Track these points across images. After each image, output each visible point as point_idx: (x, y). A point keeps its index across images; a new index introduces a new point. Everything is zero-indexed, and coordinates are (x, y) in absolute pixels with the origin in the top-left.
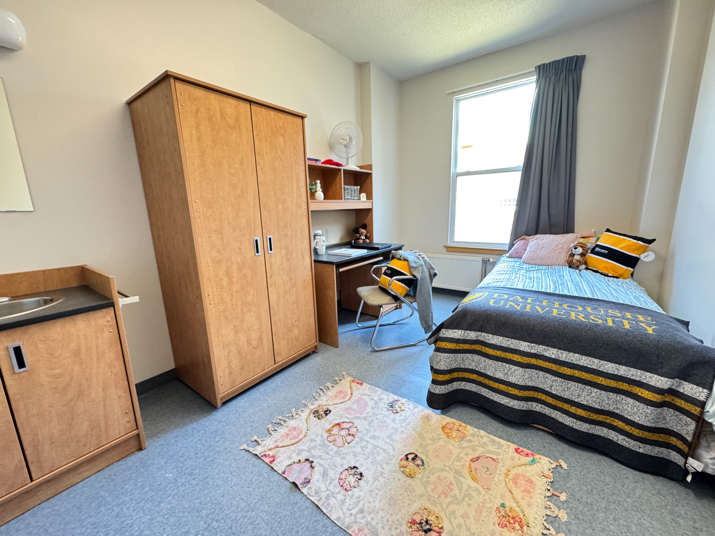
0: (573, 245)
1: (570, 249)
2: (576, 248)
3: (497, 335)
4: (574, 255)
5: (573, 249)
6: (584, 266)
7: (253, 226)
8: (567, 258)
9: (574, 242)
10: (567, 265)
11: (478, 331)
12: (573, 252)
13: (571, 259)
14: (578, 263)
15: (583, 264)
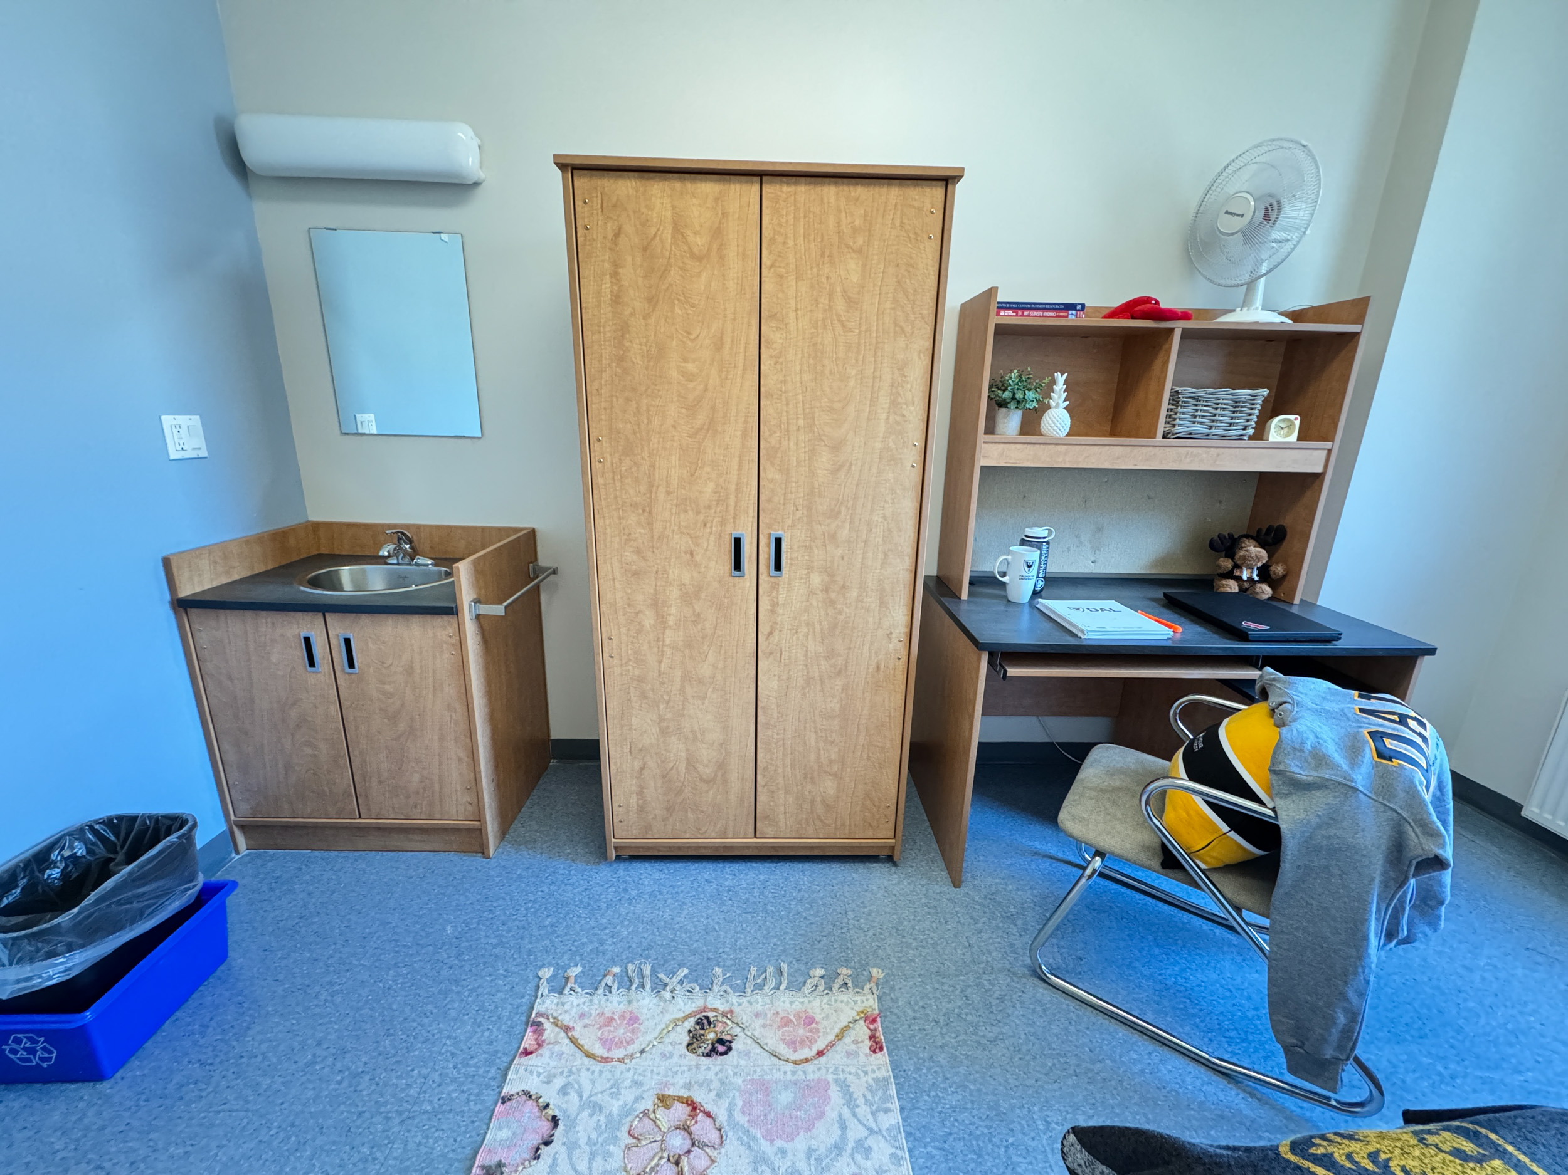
7: (732, 503)
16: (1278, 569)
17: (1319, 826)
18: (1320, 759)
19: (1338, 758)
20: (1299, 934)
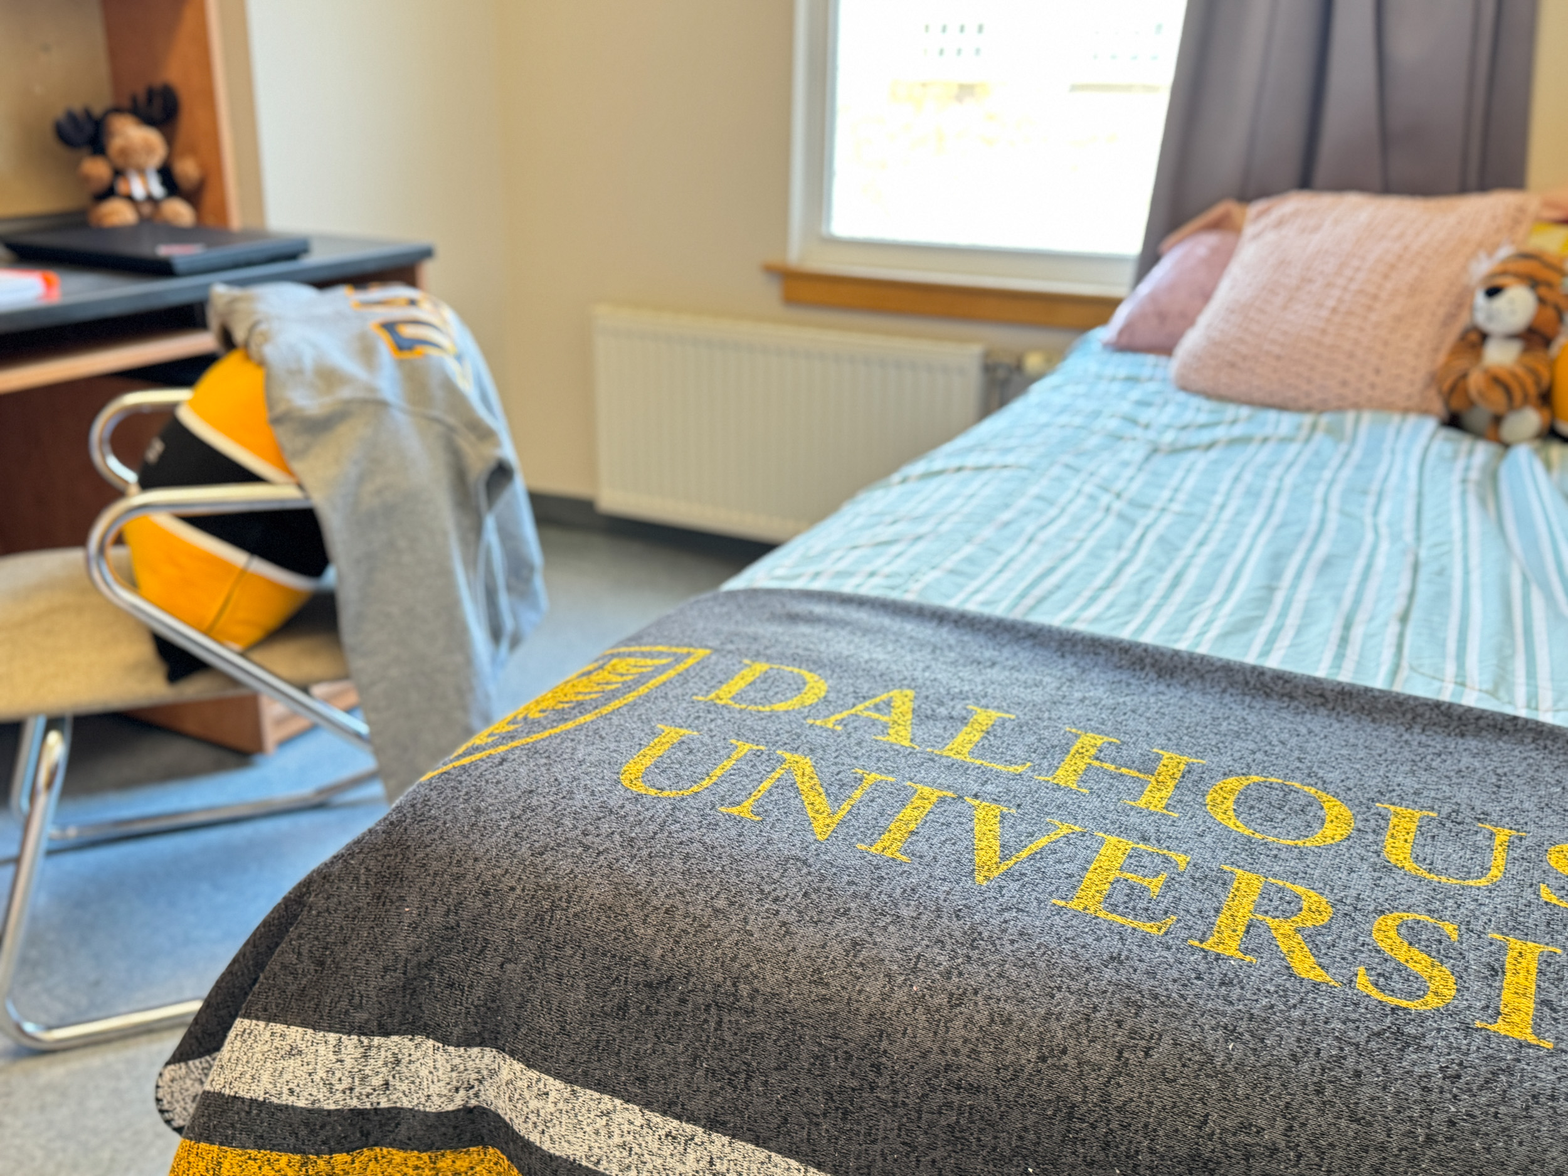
0: (1482, 267)
1: (1462, 301)
2: (1493, 292)
3: (601, 1086)
4: (1484, 337)
5: (1480, 299)
6: (1530, 420)
8: (1442, 358)
9: (1496, 247)
10: (1438, 405)
11: (467, 1042)
12: (1481, 319)
13: (1461, 364)
14: (1498, 397)
15: (1526, 400)
16: (187, 169)
17: (361, 479)
18: (329, 377)
19: (350, 366)
20: (394, 672)
